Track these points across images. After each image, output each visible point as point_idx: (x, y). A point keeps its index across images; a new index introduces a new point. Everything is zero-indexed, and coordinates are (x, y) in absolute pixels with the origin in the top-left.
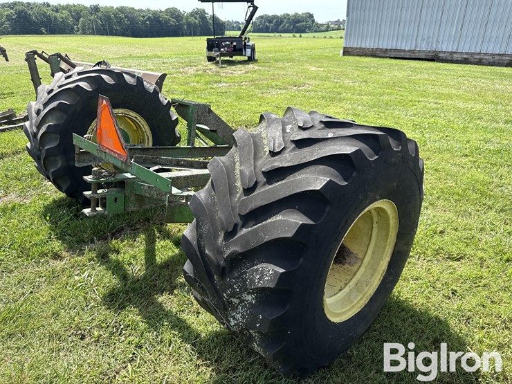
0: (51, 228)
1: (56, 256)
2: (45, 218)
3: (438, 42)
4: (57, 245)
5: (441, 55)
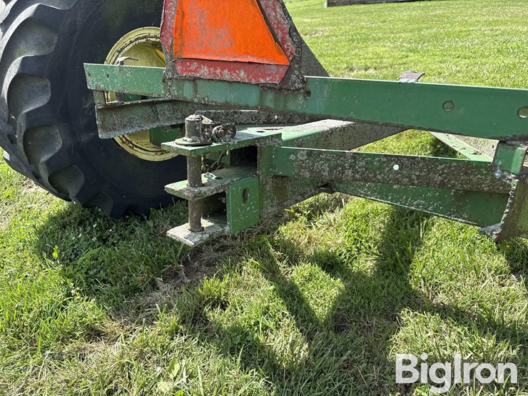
0: (64, 273)
1: (94, 334)
2: (50, 256)
4: (87, 309)
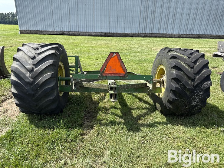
3: (62, 28)
5: (65, 33)
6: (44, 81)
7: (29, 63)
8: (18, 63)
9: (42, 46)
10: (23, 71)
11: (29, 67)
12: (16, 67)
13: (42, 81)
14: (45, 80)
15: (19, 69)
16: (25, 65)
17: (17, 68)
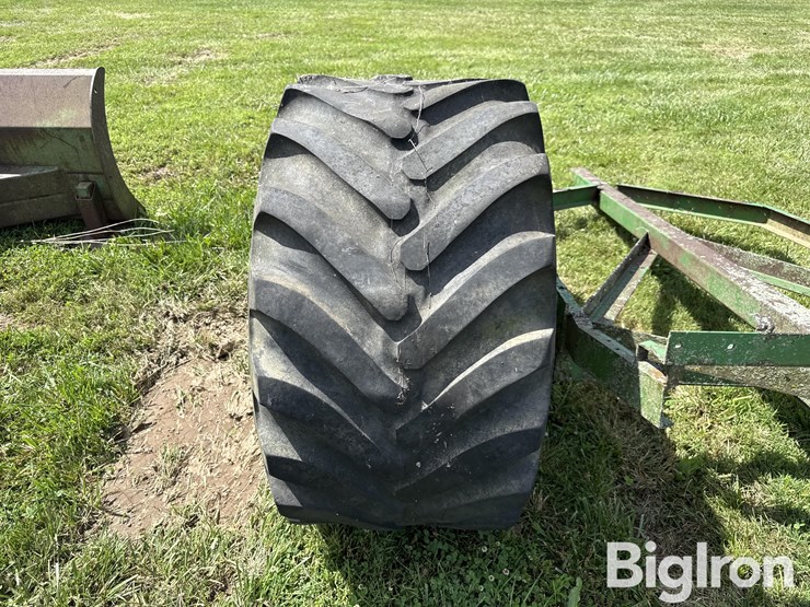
6: (489, 391)
7: (378, 262)
8: (294, 254)
9: (435, 113)
10: (341, 315)
11: (387, 289)
12: (294, 294)
13: (475, 392)
14: (498, 387)
15: (317, 309)
16: (352, 277)
17: (298, 301)
